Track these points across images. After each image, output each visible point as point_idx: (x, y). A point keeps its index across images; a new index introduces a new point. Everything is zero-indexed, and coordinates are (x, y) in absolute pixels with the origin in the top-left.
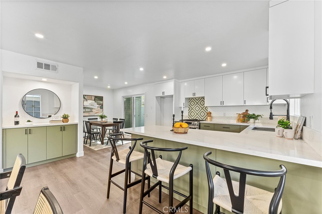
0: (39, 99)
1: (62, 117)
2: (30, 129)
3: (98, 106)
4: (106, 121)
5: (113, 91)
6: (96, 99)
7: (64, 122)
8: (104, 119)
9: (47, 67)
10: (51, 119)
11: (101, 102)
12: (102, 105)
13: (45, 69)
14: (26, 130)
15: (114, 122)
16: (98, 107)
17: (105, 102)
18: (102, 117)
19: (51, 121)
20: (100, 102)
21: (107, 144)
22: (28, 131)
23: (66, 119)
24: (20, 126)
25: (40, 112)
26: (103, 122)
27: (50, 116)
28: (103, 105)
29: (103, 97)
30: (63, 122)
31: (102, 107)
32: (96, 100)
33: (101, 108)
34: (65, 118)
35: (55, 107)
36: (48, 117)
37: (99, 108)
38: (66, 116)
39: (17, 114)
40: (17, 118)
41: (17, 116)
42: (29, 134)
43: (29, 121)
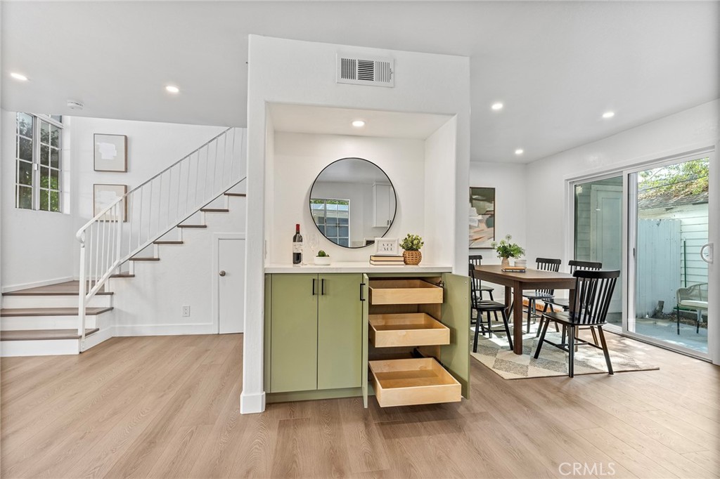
0: (347, 213)
1: (402, 243)
2: (323, 280)
3: (480, 217)
4: (521, 266)
5: (527, 167)
6: (474, 197)
7: (406, 263)
8: (511, 261)
9: (366, 70)
10: (372, 250)
11: (489, 207)
12: (493, 216)
13: (360, 78)
14: (314, 280)
15: (577, 274)
16: (479, 221)
17: (501, 205)
18: (506, 252)
19: (373, 258)
20: (487, 204)
21: (536, 356)
22: (319, 284)
23: (413, 252)
24: (304, 267)
25: (348, 239)
26: (513, 271)
27: (369, 243)
28: (494, 214)
29: (494, 189)
30: (405, 261)
31: (491, 223)
32: (475, 199)
33: (489, 226)
34: (412, 247)
35: (375, 226)
36: (364, 244)
37: (483, 226)
38: (415, 242)
39: (298, 232)
40: (297, 243)
41: (297, 238)
42: (320, 297)
43: (322, 254)
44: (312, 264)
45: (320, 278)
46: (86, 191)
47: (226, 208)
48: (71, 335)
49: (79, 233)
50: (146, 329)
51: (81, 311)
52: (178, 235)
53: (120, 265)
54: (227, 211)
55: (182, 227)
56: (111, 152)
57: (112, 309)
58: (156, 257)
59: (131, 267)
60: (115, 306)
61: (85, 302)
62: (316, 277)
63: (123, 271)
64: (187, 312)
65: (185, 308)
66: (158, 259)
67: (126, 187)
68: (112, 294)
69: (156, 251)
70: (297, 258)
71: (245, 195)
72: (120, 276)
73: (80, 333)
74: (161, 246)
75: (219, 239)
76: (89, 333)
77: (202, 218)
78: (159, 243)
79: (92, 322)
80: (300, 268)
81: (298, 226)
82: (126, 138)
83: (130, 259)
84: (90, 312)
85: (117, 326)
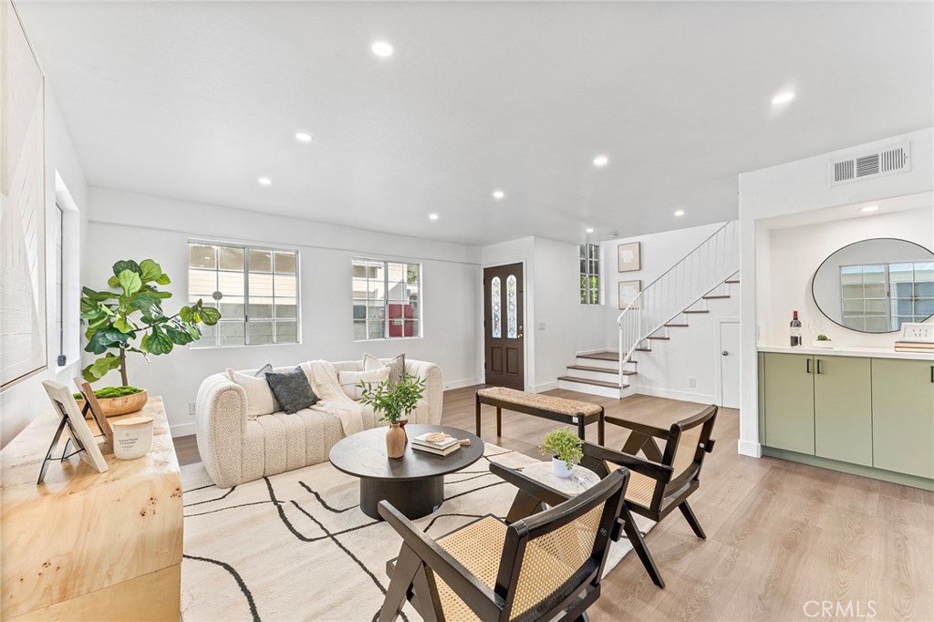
2: (819, 361)
9: (868, 165)
13: (859, 175)
14: (809, 360)
22: (815, 365)
24: (802, 348)
39: (796, 318)
40: (793, 328)
41: (796, 323)
42: (816, 375)
43: (823, 338)
44: (810, 346)
45: (816, 359)
46: (614, 287)
47: (727, 295)
48: (615, 386)
49: (619, 320)
50: (660, 392)
51: (621, 372)
52: (684, 319)
53: (640, 342)
54: (729, 297)
55: (687, 312)
56: (629, 256)
57: (636, 373)
58: (666, 337)
59: (648, 344)
60: (638, 371)
61: (623, 365)
62: (811, 358)
63: (643, 346)
64: (692, 384)
65: (691, 380)
66: (668, 339)
67: (640, 281)
68: (636, 362)
69: (666, 332)
70: (795, 341)
71: (738, 282)
72: (640, 350)
73: (620, 385)
74: (670, 328)
75: (722, 323)
76: (625, 387)
77: (704, 305)
78: (668, 326)
79: (626, 380)
80: (797, 350)
81: (796, 313)
82: (640, 243)
83: (648, 338)
84: (625, 373)
85: (640, 386)
